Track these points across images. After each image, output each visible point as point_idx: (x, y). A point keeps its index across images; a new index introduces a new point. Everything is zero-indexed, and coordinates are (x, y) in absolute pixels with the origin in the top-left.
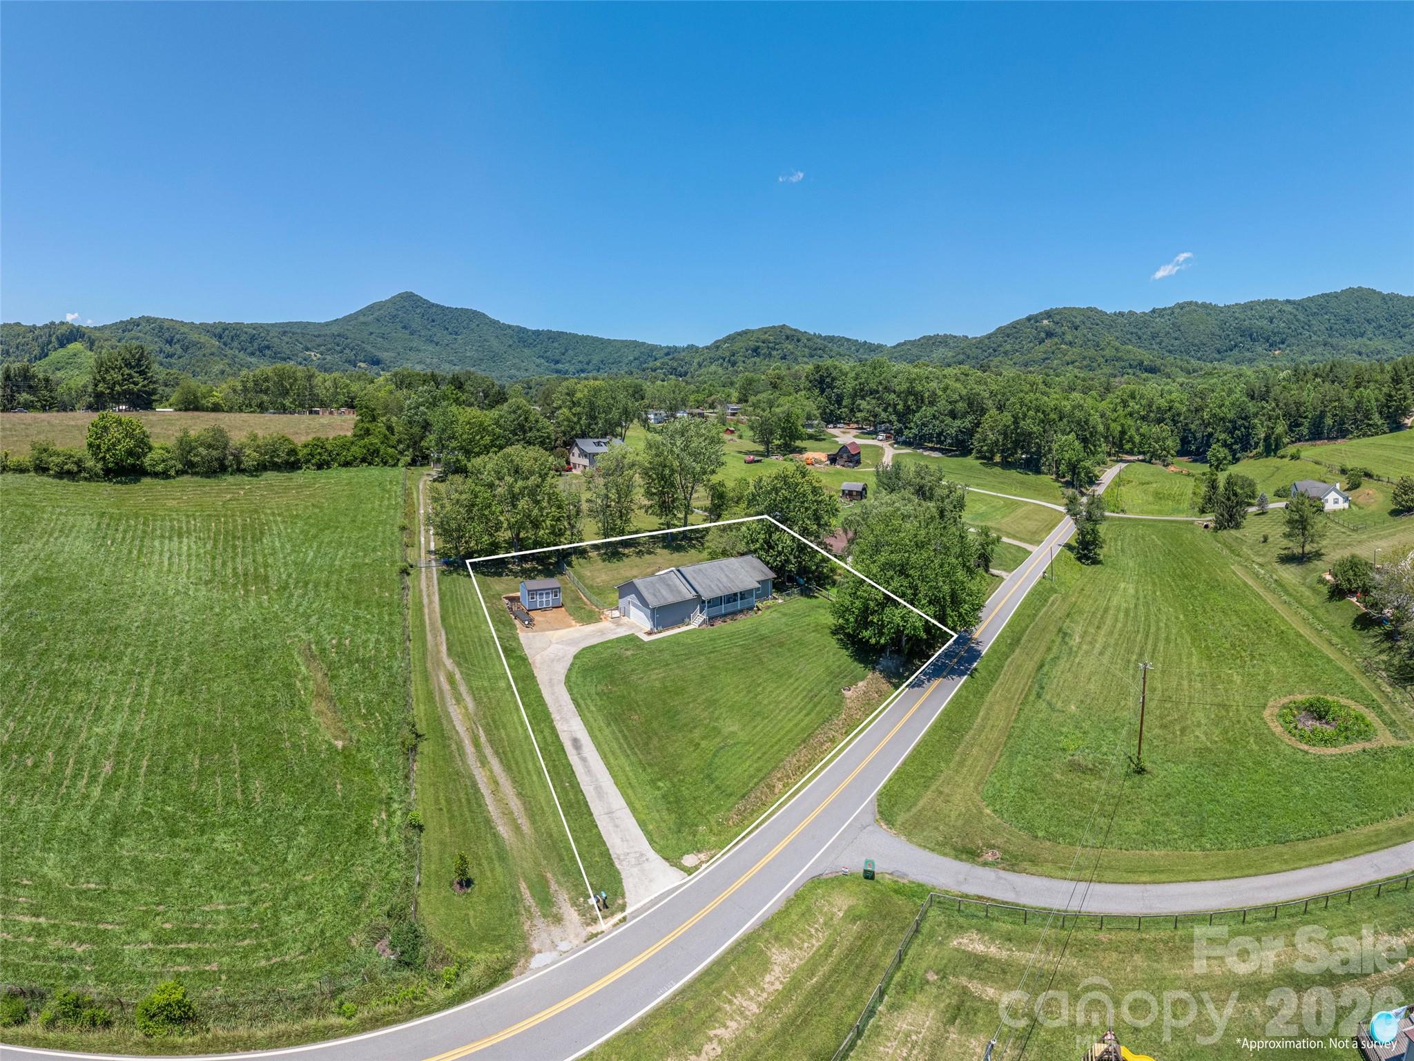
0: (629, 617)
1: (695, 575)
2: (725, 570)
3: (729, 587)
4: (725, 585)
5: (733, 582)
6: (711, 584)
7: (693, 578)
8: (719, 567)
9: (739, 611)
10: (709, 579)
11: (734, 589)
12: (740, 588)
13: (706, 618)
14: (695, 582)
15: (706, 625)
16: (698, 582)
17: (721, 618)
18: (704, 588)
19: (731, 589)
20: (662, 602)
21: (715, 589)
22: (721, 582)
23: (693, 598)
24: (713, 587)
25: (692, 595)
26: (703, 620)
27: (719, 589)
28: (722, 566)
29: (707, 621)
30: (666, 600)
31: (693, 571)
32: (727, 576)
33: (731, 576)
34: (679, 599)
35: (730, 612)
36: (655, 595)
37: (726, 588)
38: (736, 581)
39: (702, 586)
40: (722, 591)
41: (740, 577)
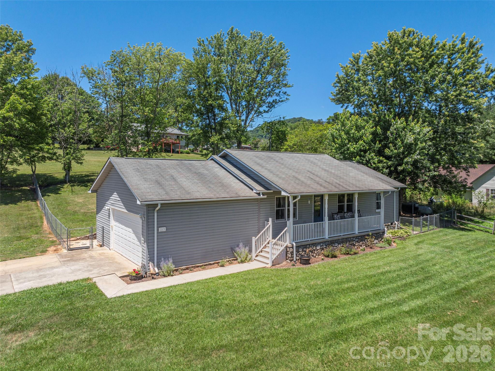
0: (108, 246)
1: (261, 162)
2: (319, 163)
3: (336, 183)
4: (328, 181)
5: (340, 178)
6: (297, 175)
7: (258, 164)
8: (306, 159)
9: (357, 237)
10: (290, 169)
11: (348, 188)
12: (359, 187)
13: (290, 245)
14: (263, 170)
15: (291, 261)
16: (269, 170)
17: (323, 249)
18: (283, 179)
19: (343, 187)
20: (176, 197)
21: (309, 182)
22: (317, 176)
23: (256, 196)
24: (302, 179)
25: (254, 191)
26: (283, 250)
27: (318, 183)
28: (312, 159)
29: (292, 253)
30: (189, 193)
31: (257, 157)
32: (325, 170)
33: (333, 171)
34: (223, 195)
35: (340, 238)
36: (159, 183)
37: (332, 184)
38: (345, 177)
39: (277, 176)
40: (324, 187)
41: (351, 174)
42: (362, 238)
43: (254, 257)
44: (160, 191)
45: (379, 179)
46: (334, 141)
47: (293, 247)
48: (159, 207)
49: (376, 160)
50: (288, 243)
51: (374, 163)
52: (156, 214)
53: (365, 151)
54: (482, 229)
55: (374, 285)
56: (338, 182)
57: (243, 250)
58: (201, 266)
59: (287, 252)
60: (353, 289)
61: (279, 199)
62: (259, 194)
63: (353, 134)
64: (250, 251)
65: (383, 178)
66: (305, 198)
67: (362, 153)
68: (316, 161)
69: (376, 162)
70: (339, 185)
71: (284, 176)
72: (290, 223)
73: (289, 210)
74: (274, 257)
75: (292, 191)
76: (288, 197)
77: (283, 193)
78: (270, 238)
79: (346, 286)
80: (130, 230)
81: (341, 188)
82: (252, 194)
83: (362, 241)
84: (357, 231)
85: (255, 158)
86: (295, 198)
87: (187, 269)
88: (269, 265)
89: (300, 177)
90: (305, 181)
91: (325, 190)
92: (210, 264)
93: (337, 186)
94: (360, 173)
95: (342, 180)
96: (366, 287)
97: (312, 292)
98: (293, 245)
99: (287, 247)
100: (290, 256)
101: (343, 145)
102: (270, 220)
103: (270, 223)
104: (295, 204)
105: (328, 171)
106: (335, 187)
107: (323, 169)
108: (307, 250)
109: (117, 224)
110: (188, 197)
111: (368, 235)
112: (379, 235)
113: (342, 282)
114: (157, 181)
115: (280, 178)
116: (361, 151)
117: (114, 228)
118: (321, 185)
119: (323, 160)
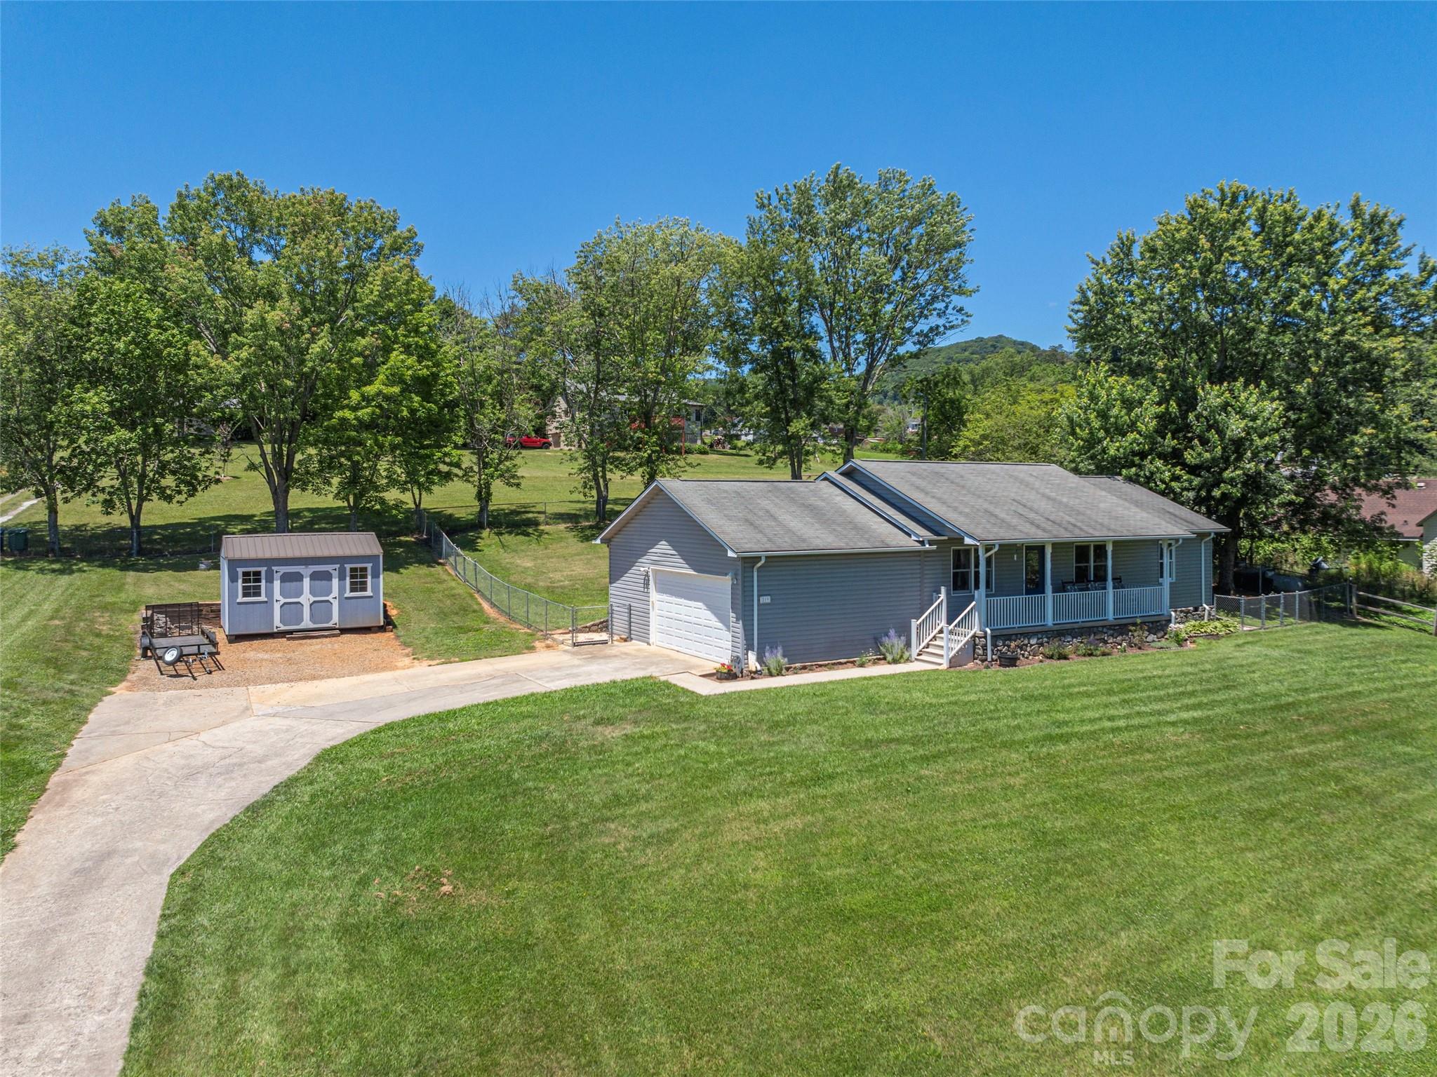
1: (922, 484)
2: (1037, 484)
3: (1069, 523)
4: (1052, 518)
5: (1079, 513)
6: (991, 508)
7: (918, 488)
8: (1011, 476)
9: (1111, 627)
10: (979, 497)
11: (1091, 531)
12: (1114, 531)
13: (980, 633)
14: (928, 499)
15: (983, 661)
16: (939, 499)
17: (1041, 644)
18: (967, 515)
19: (1081, 529)
20: (785, 546)
21: (1015, 521)
22: (1031, 509)
23: (918, 547)
24: (1003, 515)
25: (913, 538)
26: (967, 642)
27: (1032, 523)
28: (1022, 475)
29: (984, 647)
30: (804, 541)
31: (914, 474)
32: (1049, 498)
33: (1065, 500)
34: (861, 545)
35: (1076, 626)
36: (751, 524)
37: (1060, 525)
38: (1088, 512)
39: (955, 509)
40: (1044, 530)
41: (1102, 505)
42: (1121, 629)
43: (914, 655)
44: (759, 536)
45: (1168, 515)
46: (1073, 433)
47: (985, 637)
48: (763, 561)
49: (1167, 474)
50: (976, 630)
51: (1163, 481)
52: (755, 574)
53: (1143, 455)
54: (1412, 625)
55: (1124, 691)
56: (1072, 520)
57: (895, 641)
58: (825, 665)
59: (975, 645)
60: (1087, 695)
61: (957, 553)
62: (922, 543)
63: (1116, 417)
64: (908, 645)
65: (1177, 513)
66: (1008, 549)
67: (1136, 459)
68: (1032, 479)
69: (1167, 479)
70: (1075, 526)
71: (967, 510)
72: (980, 594)
73: (977, 574)
74: (952, 654)
75: (984, 536)
76: (976, 550)
77: (968, 541)
78: (943, 624)
79: (1076, 690)
80: (700, 604)
81: (1077, 532)
82: (910, 543)
83: (1122, 634)
84: (1110, 616)
85: (909, 476)
86: (987, 550)
87: (804, 668)
88: (945, 666)
89: (997, 511)
90: (1008, 518)
91: (1046, 535)
92: (841, 664)
93: (1070, 527)
94: (1121, 502)
95: (1081, 517)
96: (1110, 692)
97: (1018, 695)
98: (986, 633)
99: (974, 636)
100: (980, 652)
101: (1092, 442)
102: (943, 589)
103: (943, 596)
104: (989, 561)
105: (1054, 500)
106: (1066, 529)
107: (1043, 495)
108: (1013, 645)
109: (665, 597)
110: (804, 546)
111: (1135, 624)
112: (1158, 626)
113: (1070, 686)
114: (747, 520)
115: (961, 513)
116: (1134, 453)
117: (657, 604)
118: (1038, 527)
119: (1046, 477)
